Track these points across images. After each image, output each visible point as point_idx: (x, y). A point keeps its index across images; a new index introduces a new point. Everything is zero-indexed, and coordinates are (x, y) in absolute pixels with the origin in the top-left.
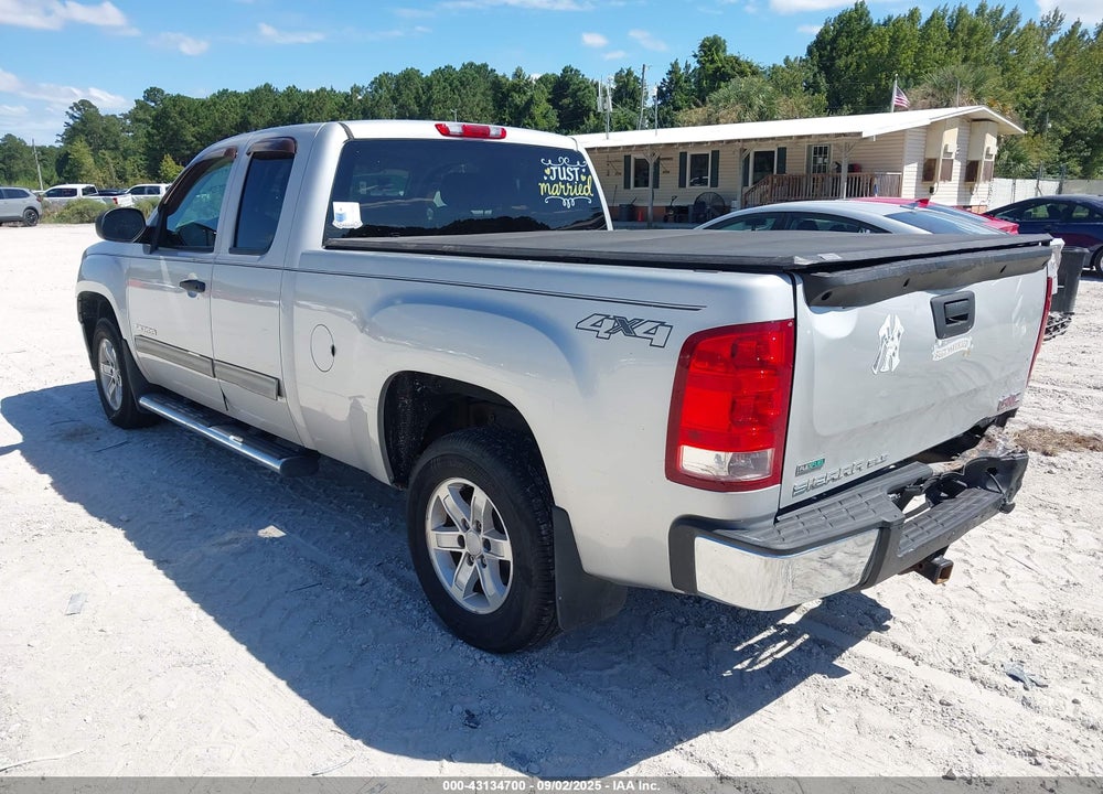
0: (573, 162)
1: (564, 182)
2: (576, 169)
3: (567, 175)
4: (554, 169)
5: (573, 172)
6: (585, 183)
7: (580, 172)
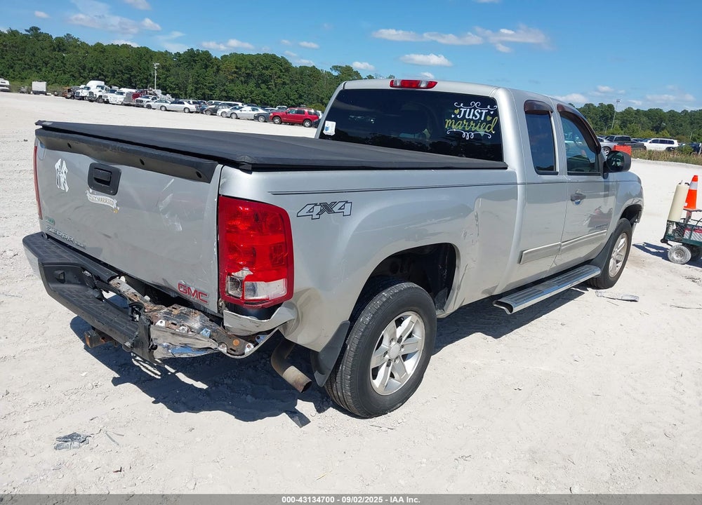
0: (483, 106)
1: (469, 120)
2: (484, 112)
3: (474, 115)
4: (463, 110)
5: (481, 114)
6: (490, 122)
7: (487, 114)
